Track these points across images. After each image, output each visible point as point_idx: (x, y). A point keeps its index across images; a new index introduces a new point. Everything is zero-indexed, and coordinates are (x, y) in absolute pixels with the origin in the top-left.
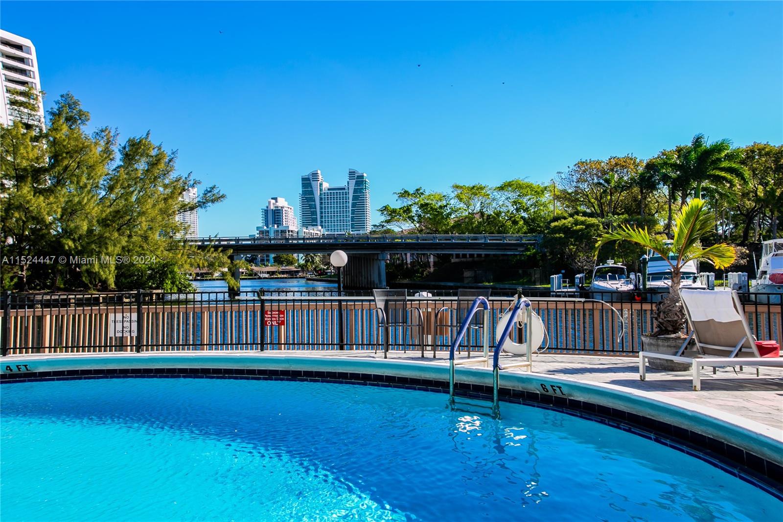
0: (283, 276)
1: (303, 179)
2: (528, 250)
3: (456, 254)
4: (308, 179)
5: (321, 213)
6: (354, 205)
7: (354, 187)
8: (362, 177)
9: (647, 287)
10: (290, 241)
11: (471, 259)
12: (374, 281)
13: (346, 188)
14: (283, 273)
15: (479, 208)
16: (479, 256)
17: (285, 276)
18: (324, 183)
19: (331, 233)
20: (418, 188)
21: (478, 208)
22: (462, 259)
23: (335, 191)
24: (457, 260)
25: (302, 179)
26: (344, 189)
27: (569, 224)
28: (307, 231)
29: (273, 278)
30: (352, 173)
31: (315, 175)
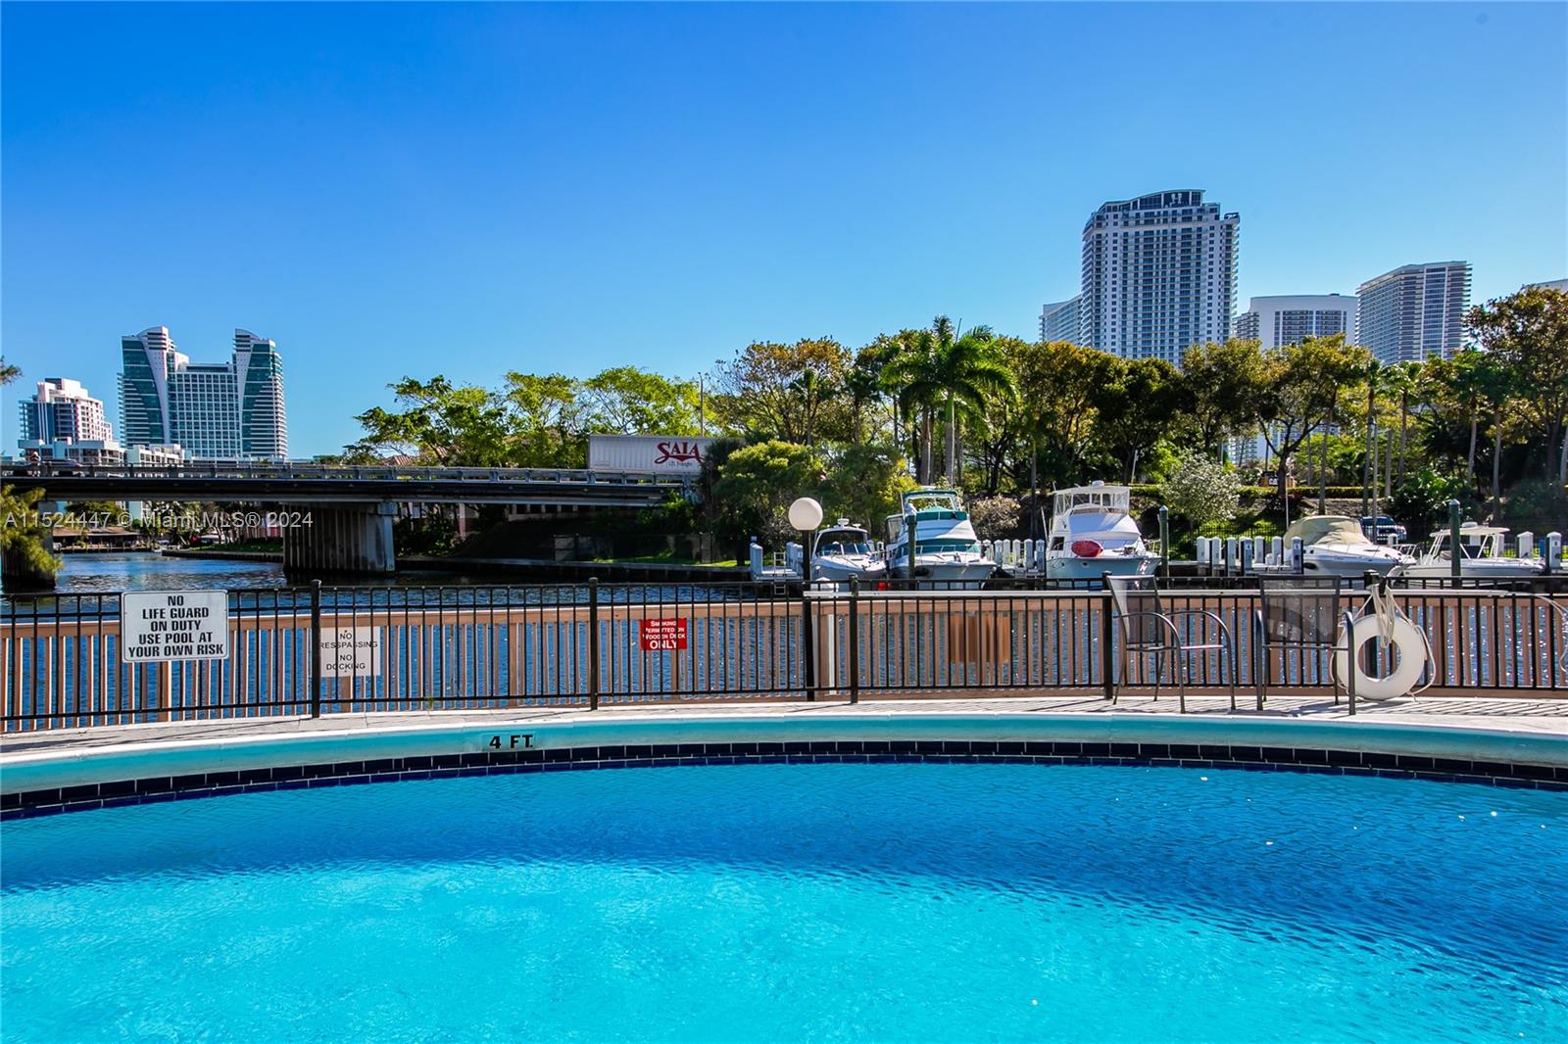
0: (95, 547)
1: (126, 344)
2: (667, 499)
3: (518, 505)
4: (139, 344)
5: (173, 416)
6: (248, 403)
7: (247, 368)
8: (267, 347)
9: (916, 565)
10: (181, 475)
11: (549, 516)
12: (365, 560)
13: (231, 368)
14: (95, 540)
15: (557, 419)
16: (567, 509)
17: (101, 546)
18: (176, 354)
19: (205, 459)
20: (437, 376)
21: (553, 418)
22: (532, 516)
23: (205, 374)
24: (521, 517)
25: (124, 342)
26: (225, 369)
27: (762, 455)
28: (149, 453)
29: (70, 552)
30: (242, 340)
31: (155, 337)
